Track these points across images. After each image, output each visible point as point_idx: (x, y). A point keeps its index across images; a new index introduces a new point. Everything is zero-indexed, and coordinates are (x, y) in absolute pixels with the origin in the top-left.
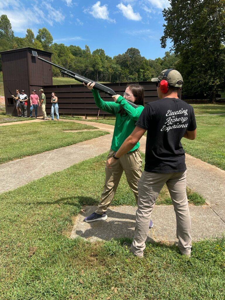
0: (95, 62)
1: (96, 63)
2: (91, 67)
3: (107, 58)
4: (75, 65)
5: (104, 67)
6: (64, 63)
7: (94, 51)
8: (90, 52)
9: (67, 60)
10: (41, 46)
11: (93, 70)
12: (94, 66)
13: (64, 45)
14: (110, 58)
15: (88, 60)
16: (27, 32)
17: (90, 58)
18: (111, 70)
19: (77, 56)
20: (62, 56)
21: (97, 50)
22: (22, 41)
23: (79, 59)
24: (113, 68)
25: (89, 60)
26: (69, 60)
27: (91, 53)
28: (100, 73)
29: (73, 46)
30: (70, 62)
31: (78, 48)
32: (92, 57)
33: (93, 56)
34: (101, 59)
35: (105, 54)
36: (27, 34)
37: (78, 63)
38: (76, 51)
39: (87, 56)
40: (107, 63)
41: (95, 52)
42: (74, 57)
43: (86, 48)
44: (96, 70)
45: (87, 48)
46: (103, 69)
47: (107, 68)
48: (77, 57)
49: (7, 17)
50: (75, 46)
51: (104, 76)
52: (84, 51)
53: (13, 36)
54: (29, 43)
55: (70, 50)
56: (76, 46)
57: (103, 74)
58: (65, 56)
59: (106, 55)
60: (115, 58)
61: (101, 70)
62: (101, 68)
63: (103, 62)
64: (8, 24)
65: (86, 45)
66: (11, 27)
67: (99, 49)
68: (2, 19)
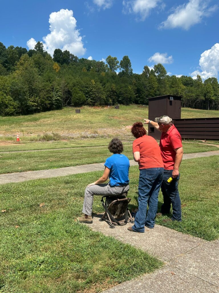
0: (207, 90)
1: (208, 92)
2: (202, 96)
4: (185, 95)
5: (216, 95)
7: (206, 79)
8: (202, 81)
9: (178, 90)
10: (156, 80)
11: (204, 99)
12: (205, 95)
13: (175, 76)
15: (199, 89)
16: (144, 68)
17: (201, 87)
19: (188, 86)
20: (173, 87)
21: (209, 79)
22: (139, 77)
23: (190, 89)
25: (200, 90)
26: (180, 90)
27: (203, 83)
28: (211, 101)
29: (184, 77)
30: (181, 92)
31: (190, 78)
32: (204, 86)
33: (205, 85)
34: (214, 88)
36: (144, 70)
37: (189, 92)
38: (187, 81)
39: (199, 85)
41: (206, 81)
42: (185, 87)
43: (197, 77)
44: (207, 99)
46: (215, 97)
49: (128, 58)
50: (187, 77)
51: (215, 104)
52: (195, 81)
53: (132, 73)
54: (145, 78)
55: (182, 80)
56: (188, 77)
57: (215, 102)
58: (176, 87)
61: (213, 98)
62: (213, 96)
63: (215, 90)
64: (129, 63)
65: (198, 75)
66: (131, 66)
67: (211, 78)
68: (124, 60)
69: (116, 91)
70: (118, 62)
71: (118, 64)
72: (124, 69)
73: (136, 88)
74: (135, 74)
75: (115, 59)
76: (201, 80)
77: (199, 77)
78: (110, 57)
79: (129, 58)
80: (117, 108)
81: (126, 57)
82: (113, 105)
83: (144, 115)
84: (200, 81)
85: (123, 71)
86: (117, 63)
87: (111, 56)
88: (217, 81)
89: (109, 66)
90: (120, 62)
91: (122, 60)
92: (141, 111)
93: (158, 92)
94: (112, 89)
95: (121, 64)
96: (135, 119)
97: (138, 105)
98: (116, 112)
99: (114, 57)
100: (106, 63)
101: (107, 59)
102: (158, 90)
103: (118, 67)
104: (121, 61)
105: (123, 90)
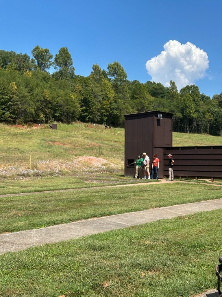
0: (185, 104)
1: (186, 107)
2: (178, 112)
3: (203, 97)
5: (198, 111)
6: (139, 108)
7: (182, 88)
8: (177, 90)
9: (144, 103)
10: (112, 86)
11: (181, 116)
12: (183, 111)
13: (139, 81)
14: (208, 98)
15: (173, 102)
16: (93, 68)
17: (177, 98)
18: (210, 115)
19: (157, 97)
20: (136, 98)
21: (188, 87)
22: (86, 81)
23: (160, 101)
24: (213, 113)
25: (175, 103)
26: (146, 103)
27: (179, 92)
28: (191, 120)
29: (151, 83)
30: (149, 106)
31: (159, 85)
32: (180, 97)
33: (182, 96)
34: (194, 100)
35: (199, 92)
36: (92, 71)
37: (159, 106)
38: (156, 89)
39: (172, 96)
40: (203, 105)
41: (183, 90)
42: (152, 98)
43: (171, 84)
44: (186, 116)
45: (173, 85)
46: (197, 114)
47: (203, 113)
48: (157, 99)
49: (67, 51)
50: (154, 83)
51: (198, 125)
52: (168, 89)
53: (73, 73)
54: (95, 83)
55: (148, 88)
56: (156, 83)
57: (196, 121)
58: (141, 98)
59: (201, 93)
60: (216, 98)
61: (194, 116)
62: (194, 113)
63: (196, 104)
64: (69, 59)
65: (171, 81)
66: (72, 63)
67: (190, 86)
68: (61, 54)
69: (51, 101)
70: (51, 57)
71: (52, 60)
72: (61, 68)
73: (81, 98)
74: (78, 76)
75: (47, 51)
76: (176, 88)
77: (173, 83)
78: (38, 48)
79: (69, 51)
80: (54, 127)
81: (64, 49)
82: (46, 122)
83: (98, 139)
84: (175, 90)
85: (60, 72)
86: (49, 58)
87: (40, 47)
88: (199, 90)
89: (36, 61)
90: (54, 57)
91: (58, 53)
92: (92, 132)
93: (115, 104)
94: (44, 98)
95: (56, 60)
96: (88, 147)
97: (86, 124)
98: (54, 134)
99: (44, 48)
100: (32, 57)
101: (34, 50)
102: (116, 102)
103: (50, 64)
104: (56, 55)
105: (61, 100)
